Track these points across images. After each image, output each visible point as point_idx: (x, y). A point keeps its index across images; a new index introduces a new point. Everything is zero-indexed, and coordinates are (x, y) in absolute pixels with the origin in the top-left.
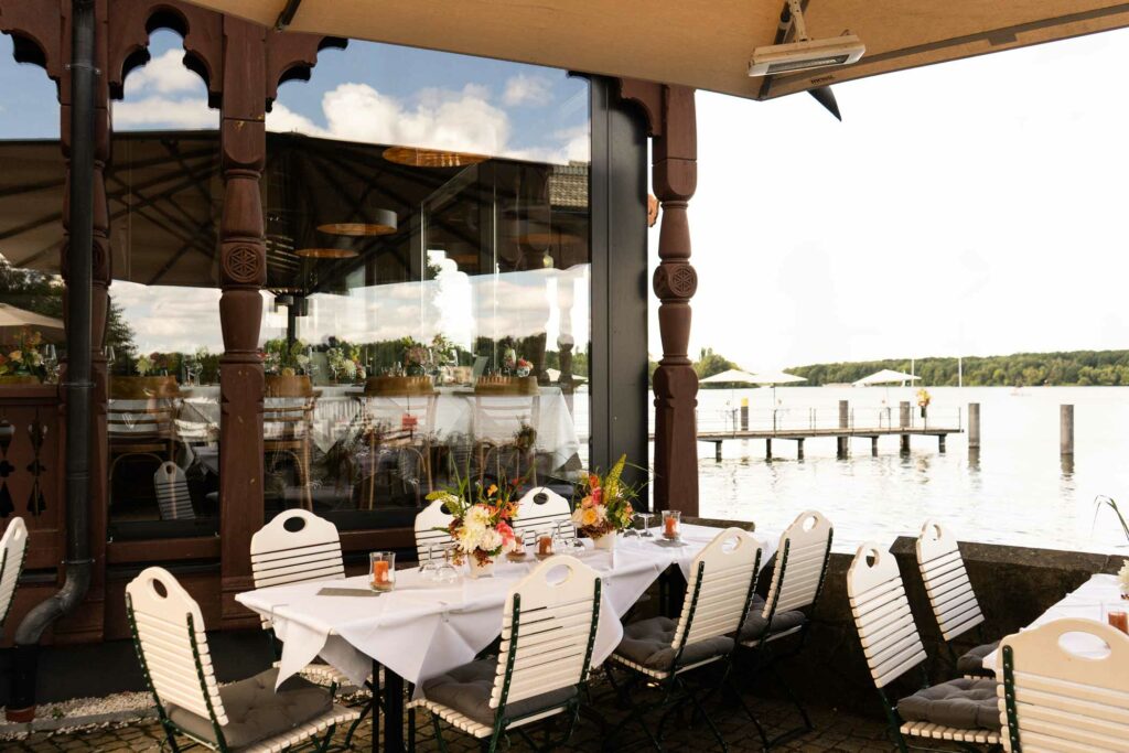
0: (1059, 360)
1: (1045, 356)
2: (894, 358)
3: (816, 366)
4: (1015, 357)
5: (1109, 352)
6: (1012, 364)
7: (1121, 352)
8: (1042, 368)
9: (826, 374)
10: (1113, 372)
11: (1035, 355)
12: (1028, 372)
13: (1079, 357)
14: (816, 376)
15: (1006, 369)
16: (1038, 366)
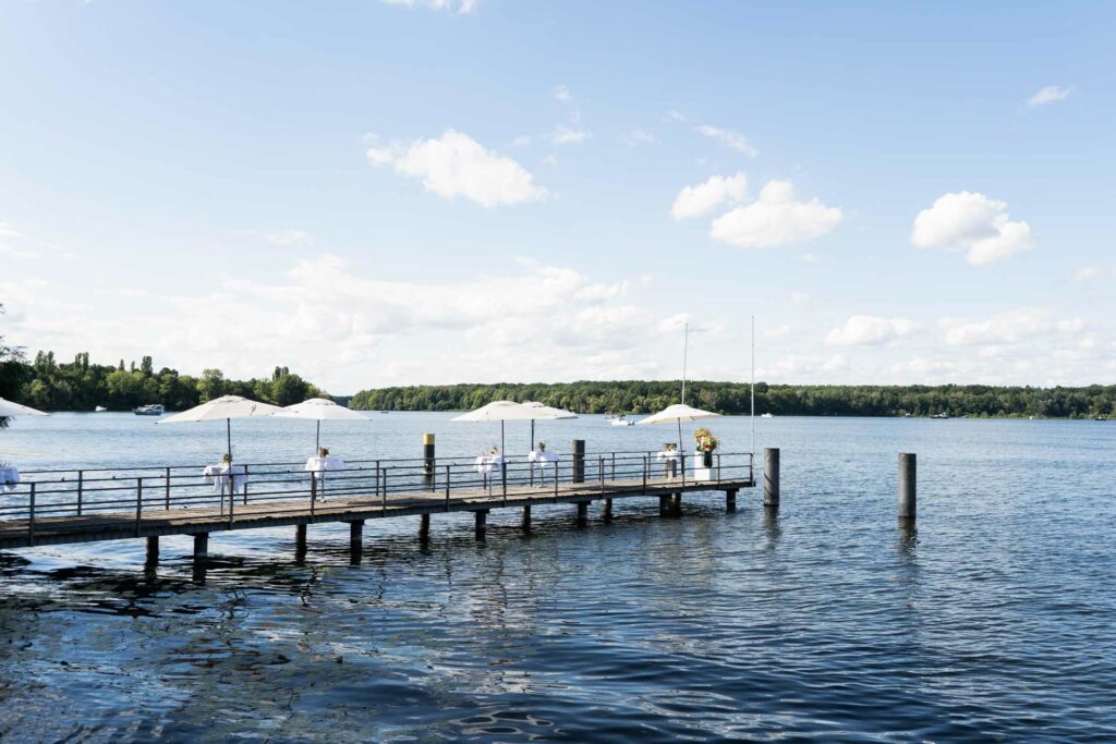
0: (616, 389)
1: (604, 385)
2: (468, 383)
3: (393, 389)
4: (578, 385)
5: (657, 382)
6: (577, 392)
7: (667, 383)
8: (603, 396)
9: (402, 398)
10: (661, 401)
11: (596, 383)
12: (591, 400)
13: (633, 386)
14: (390, 400)
15: (572, 397)
16: (599, 394)
